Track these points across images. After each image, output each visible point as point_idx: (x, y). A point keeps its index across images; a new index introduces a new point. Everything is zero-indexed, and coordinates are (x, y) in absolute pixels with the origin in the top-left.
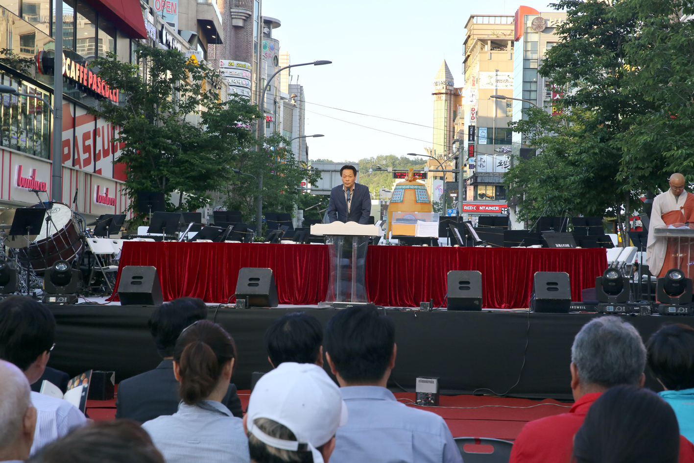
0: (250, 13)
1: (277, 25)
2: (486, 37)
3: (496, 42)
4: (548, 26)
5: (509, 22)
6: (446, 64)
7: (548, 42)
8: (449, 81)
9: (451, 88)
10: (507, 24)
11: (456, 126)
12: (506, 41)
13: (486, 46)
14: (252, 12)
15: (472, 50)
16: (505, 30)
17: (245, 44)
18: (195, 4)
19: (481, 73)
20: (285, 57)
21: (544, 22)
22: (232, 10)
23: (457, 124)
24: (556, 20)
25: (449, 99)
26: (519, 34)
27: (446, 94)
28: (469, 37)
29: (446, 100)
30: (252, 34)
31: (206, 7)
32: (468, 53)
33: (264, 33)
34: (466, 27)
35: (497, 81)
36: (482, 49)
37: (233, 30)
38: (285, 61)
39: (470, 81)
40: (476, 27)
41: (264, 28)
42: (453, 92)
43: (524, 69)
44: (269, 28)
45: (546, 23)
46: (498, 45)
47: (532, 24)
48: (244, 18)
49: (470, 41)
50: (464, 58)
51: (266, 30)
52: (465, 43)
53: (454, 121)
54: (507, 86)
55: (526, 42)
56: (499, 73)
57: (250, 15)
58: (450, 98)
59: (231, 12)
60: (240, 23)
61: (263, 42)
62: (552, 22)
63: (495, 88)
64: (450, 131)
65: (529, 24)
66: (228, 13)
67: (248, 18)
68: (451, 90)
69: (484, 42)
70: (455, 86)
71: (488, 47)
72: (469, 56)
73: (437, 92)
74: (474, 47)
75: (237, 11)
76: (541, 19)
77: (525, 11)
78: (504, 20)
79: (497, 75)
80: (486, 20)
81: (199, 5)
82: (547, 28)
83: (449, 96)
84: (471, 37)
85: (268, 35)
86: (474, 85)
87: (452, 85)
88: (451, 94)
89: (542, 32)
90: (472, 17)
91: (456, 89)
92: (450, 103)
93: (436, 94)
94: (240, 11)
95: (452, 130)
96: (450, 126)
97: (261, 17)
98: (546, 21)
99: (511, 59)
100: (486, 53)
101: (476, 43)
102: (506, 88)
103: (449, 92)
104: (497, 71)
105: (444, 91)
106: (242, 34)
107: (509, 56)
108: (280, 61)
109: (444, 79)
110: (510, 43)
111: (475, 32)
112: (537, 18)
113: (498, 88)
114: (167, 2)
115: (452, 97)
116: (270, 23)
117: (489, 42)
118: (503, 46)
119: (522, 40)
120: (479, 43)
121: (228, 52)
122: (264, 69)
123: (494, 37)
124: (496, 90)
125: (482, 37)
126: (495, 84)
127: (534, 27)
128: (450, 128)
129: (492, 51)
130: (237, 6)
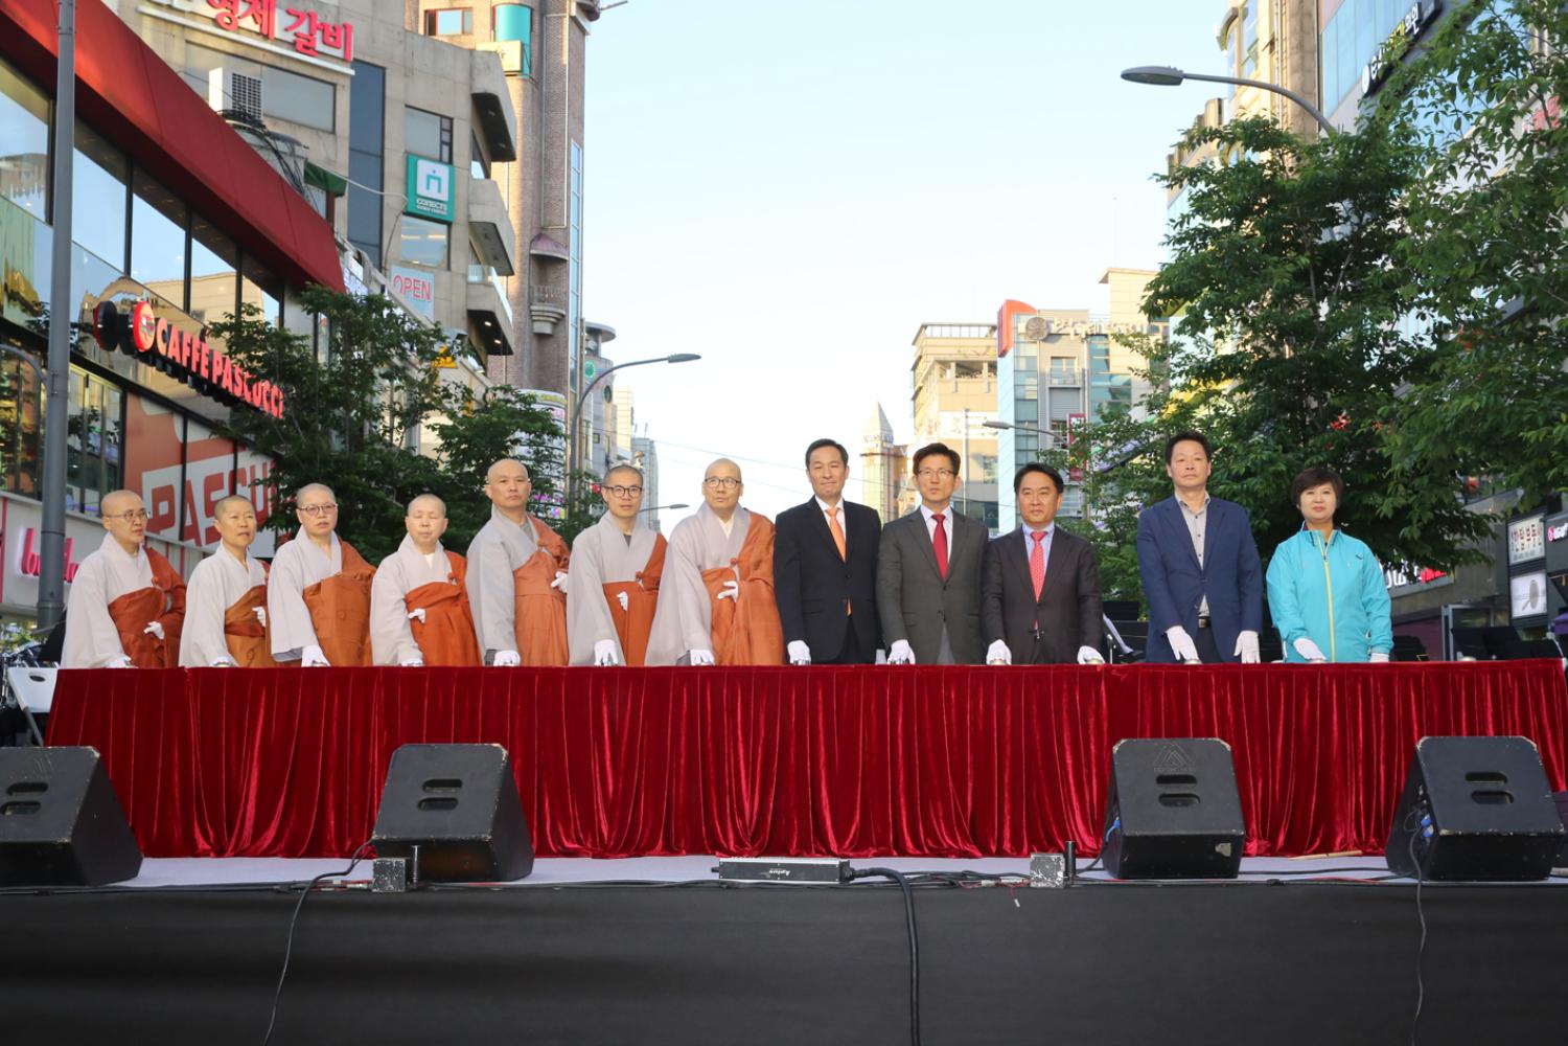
0: (564, 313)
1: (609, 335)
2: (948, 358)
3: (967, 365)
4: (1053, 332)
5: (983, 335)
6: (881, 410)
7: (1053, 358)
8: (887, 437)
9: (889, 446)
10: (979, 338)
11: (900, 503)
12: (982, 362)
13: (948, 371)
14: (567, 310)
15: (926, 378)
16: (979, 345)
17: (556, 363)
18: (462, 283)
19: (941, 413)
20: (626, 395)
21: (1045, 326)
22: (533, 308)
23: (902, 500)
24: (1064, 321)
25: (886, 462)
26: (1004, 346)
27: (882, 454)
28: (920, 357)
29: (882, 465)
30: (567, 347)
31: (482, 289)
32: (920, 384)
33: (588, 349)
34: (914, 343)
35: (967, 427)
36: (941, 376)
37: (535, 343)
38: (626, 401)
39: (924, 429)
40: (930, 342)
41: (587, 340)
42: (892, 452)
43: (1017, 400)
44: (597, 341)
45: (1048, 327)
46: (967, 369)
47: (1027, 328)
48: (552, 320)
49: (921, 365)
50: (912, 393)
51: (591, 344)
52: (914, 368)
53: (896, 497)
54: (983, 434)
55: (1017, 357)
56: (969, 414)
57: (563, 316)
58: (889, 461)
59: (531, 311)
60: (547, 329)
61: (587, 363)
62: (1058, 325)
63: (964, 438)
64: (889, 512)
65: (1022, 328)
66: (526, 312)
67: (560, 320)
68: (889, 449)
69: (944, 364)
70: (897, 442)
71: (951, 372)
72: (920, 388)
73: (868, 452)
74: (929, 373)
75: (541, 308)
76: (1038, 320)
77: (1013, 307)
78: (974, 331)
79: (967, 417)
80: (946, 331)
81: (470, 286)
82: (1050, 335)
83: (886, 459)
84: (924, 358)
85: (595, 352)
86: (930, 433)
87: (891, 442)
88: (889, 455)
89: (1044, 340)
90: (924, 327)
91: (898, 448)
92: (889, 469)
93: (865, 455)
94: (547, 309)
95: (892, 510)
96: (889, 506)
97: (582, 320)
98: (1048, 323)
99: (989, 390)
100: (948, 381)
101: (932, 368)
102: (981, 437)
103: (886, 451)
104: (967, 410)
105: (878, 450)
106: (550, 346)
107: (985, 385)
108: (615, 395)
109: (878, 432)
110: (985, 366)
111: (930, 350)
112: (1035, 319)
113: (970, 437)
114: (415, 280)
115: (892, 459)
116: (597, 333)
117: (953, 365)
118: (976, 371)
119: (1010, 354)
120: (937, 367)
121: (526, 377)
122: (589, 405)
123: (961, 358)
124: (967, 441)
125: (942, 358)
126: (964, 431)
127: (1030, 333)
128: (889, 508)
129: (958, 380)
130: (542, 301)
